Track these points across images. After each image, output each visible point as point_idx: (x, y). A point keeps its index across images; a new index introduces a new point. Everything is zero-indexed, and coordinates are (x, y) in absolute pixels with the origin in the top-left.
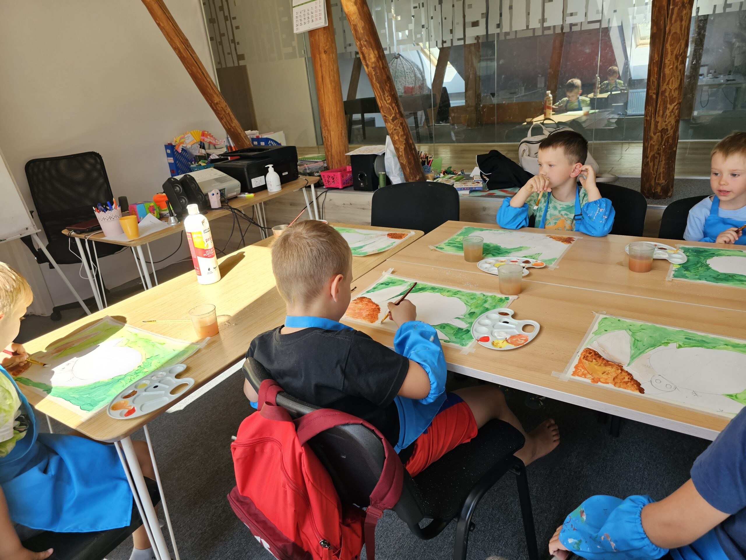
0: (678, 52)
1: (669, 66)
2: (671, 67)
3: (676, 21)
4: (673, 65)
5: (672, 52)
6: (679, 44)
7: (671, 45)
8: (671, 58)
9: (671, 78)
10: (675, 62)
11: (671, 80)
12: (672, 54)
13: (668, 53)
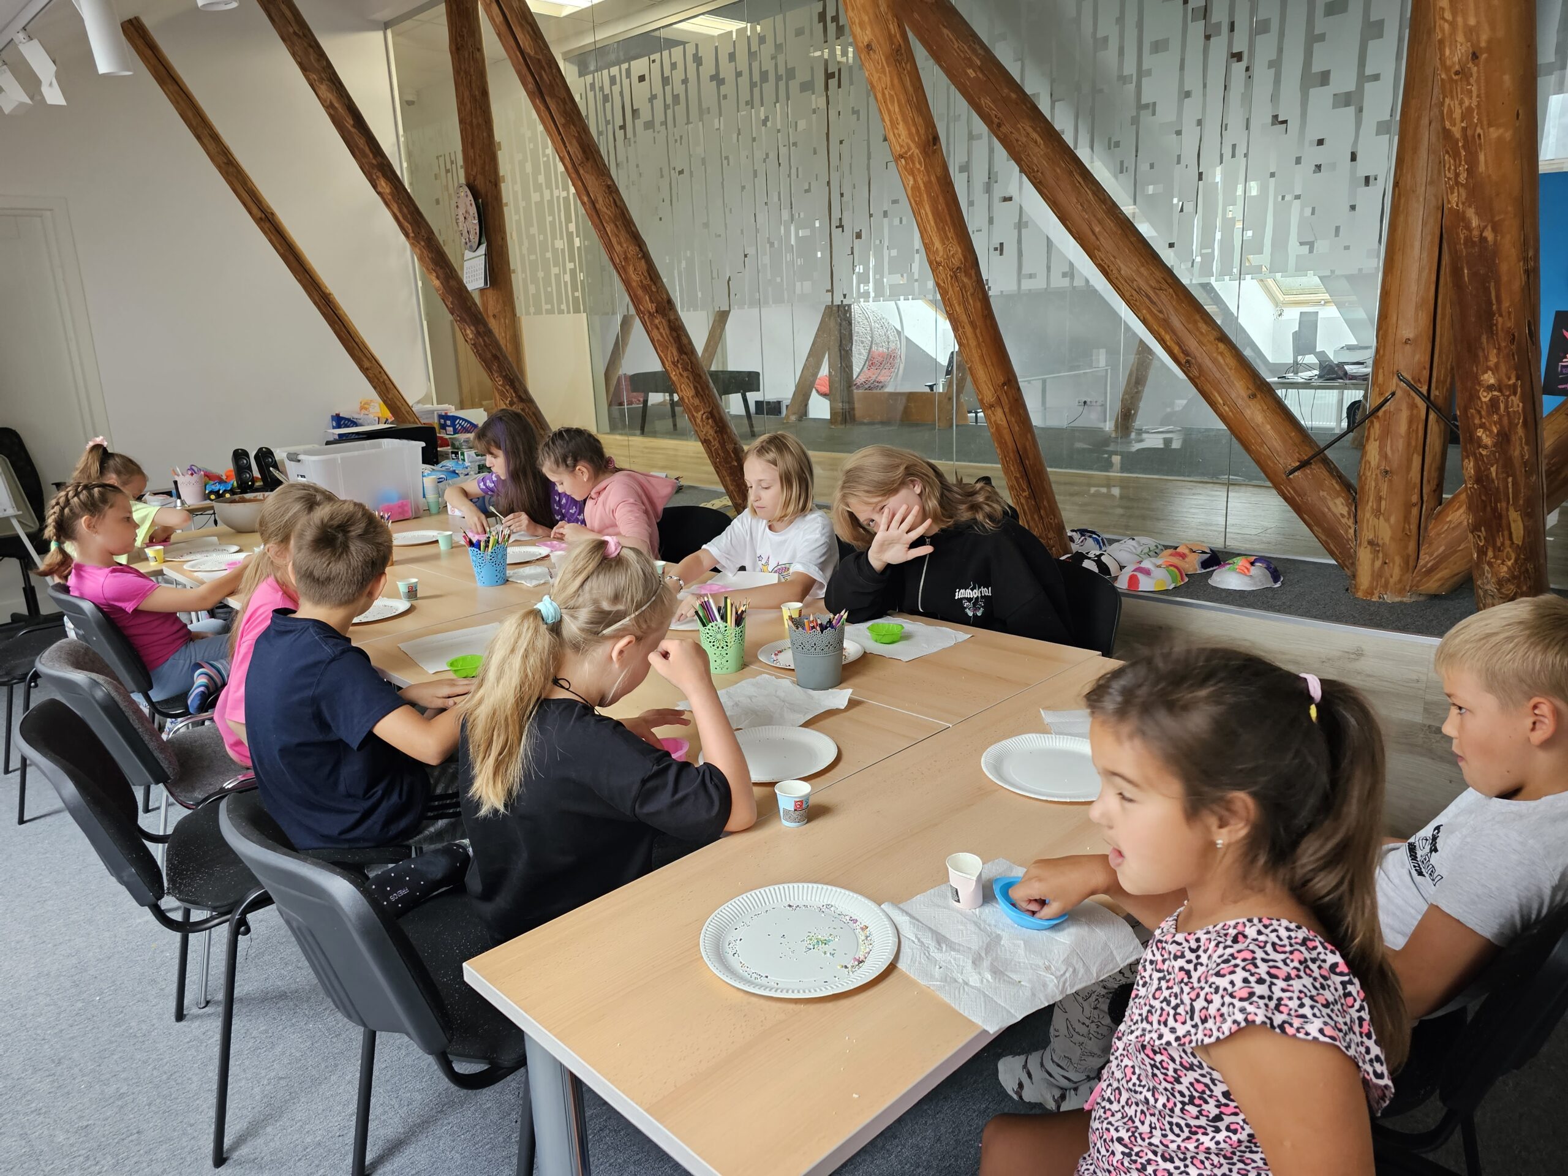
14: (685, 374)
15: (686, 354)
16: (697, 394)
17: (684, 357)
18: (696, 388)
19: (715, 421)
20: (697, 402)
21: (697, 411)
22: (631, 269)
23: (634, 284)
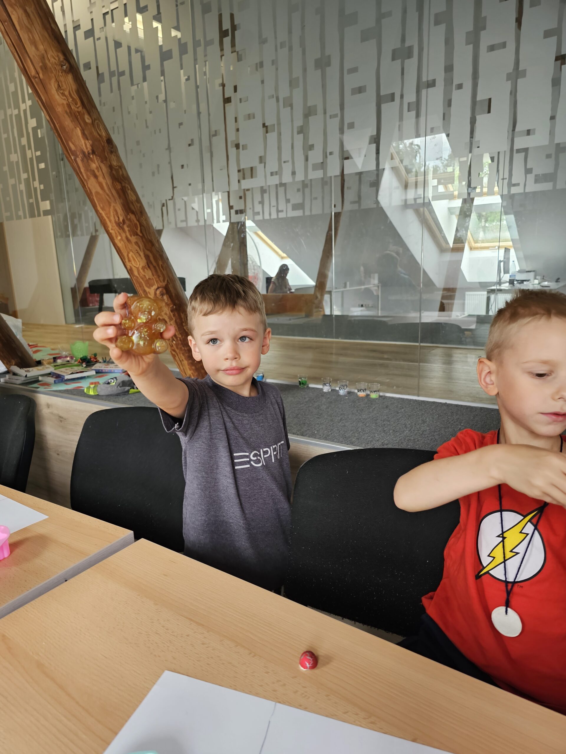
0: (117, 219)
1: (117, 237)
2: (119, 238)
3: (89, 178)
4: (121, 237)
5: (108, 218)
6: (112, 208)
7: (103, 209)
8: (112, 226)
9: (128, 253)
10: (121, 231)
11: (130, 255)
12: (110, 221)
13: (105, 220)
14: (133, 239)
15: (133, 213)
16: (149, 264)
17: (132, 217)
18: (147, 257)
19: (171, 297)
20: (149, 274)
21: (150, 286)
22: (53, 87)
23: (59, 109)
